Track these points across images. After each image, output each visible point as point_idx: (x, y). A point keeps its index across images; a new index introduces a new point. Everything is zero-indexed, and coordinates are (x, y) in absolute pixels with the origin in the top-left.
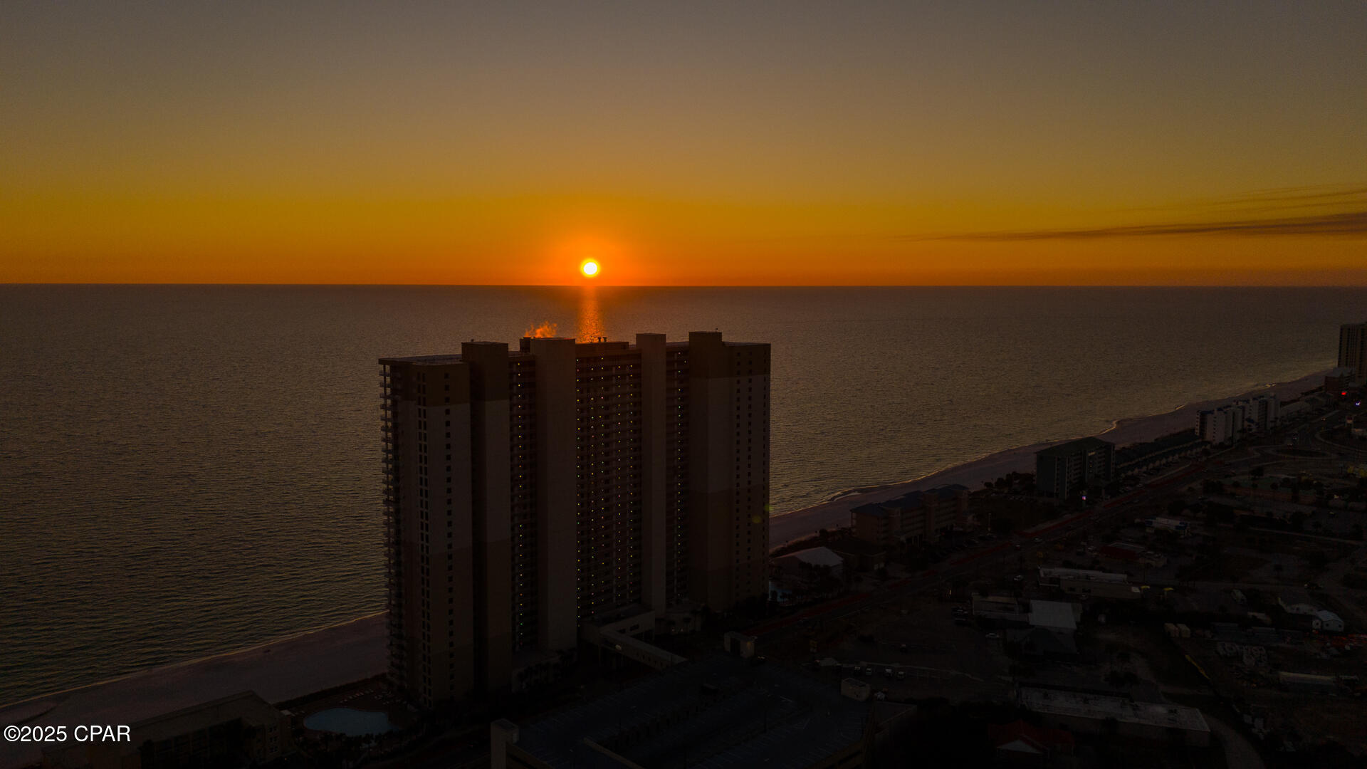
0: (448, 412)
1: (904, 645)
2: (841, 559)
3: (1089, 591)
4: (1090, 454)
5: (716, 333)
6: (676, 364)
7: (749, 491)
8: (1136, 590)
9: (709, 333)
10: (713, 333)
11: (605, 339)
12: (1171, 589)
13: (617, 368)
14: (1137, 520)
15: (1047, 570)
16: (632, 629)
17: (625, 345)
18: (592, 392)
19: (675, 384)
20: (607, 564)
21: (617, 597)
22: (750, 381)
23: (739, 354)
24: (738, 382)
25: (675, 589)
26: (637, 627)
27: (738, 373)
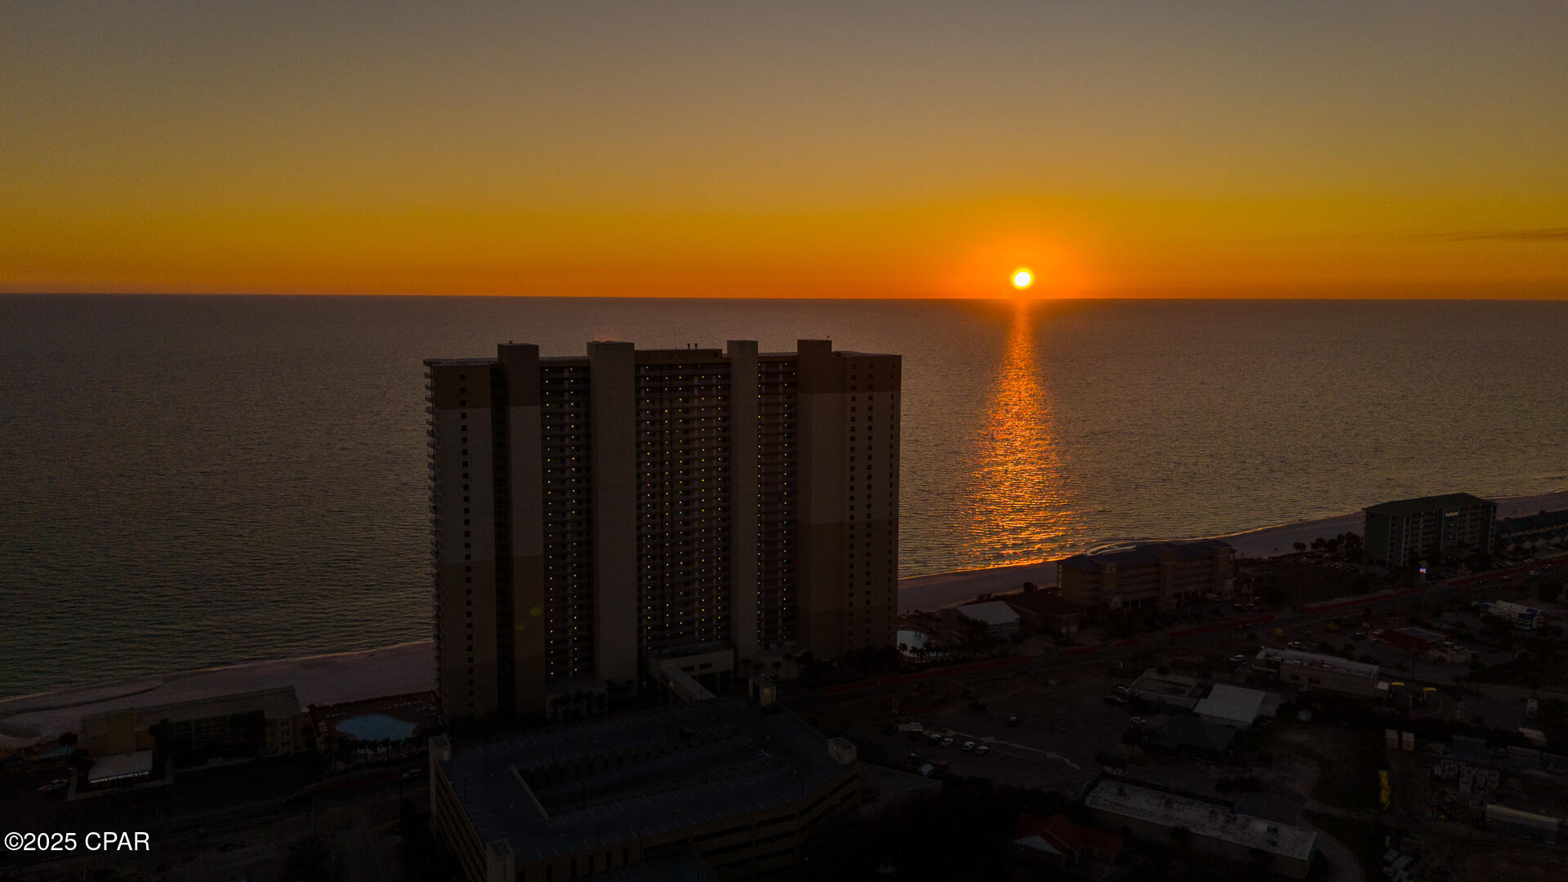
0: (464, 416)
1: (1013, 718)
2: (1018, 617)
3: (1318, 682)
4: (1447, 515)
5: (827, 341)
6: (781, 376)
7: (869, 525)
8: (1383, 686)
9: (819, 341)
10: (823, 341)
11: (696, 345)
12: (1434, 689)
13: (700, 379)
14: (1475, 603)
15: (1271, 651)
16: (702, 667)
17: (717, 353)
18: (666, 404)
19: (781, 399)
20: (687, 594)
21: (700, 631)
22: (871, 398)
23: (854, 367)
24: (853, 399)
25: (780, 630)
26: (710, 665)
27: (853, 388)
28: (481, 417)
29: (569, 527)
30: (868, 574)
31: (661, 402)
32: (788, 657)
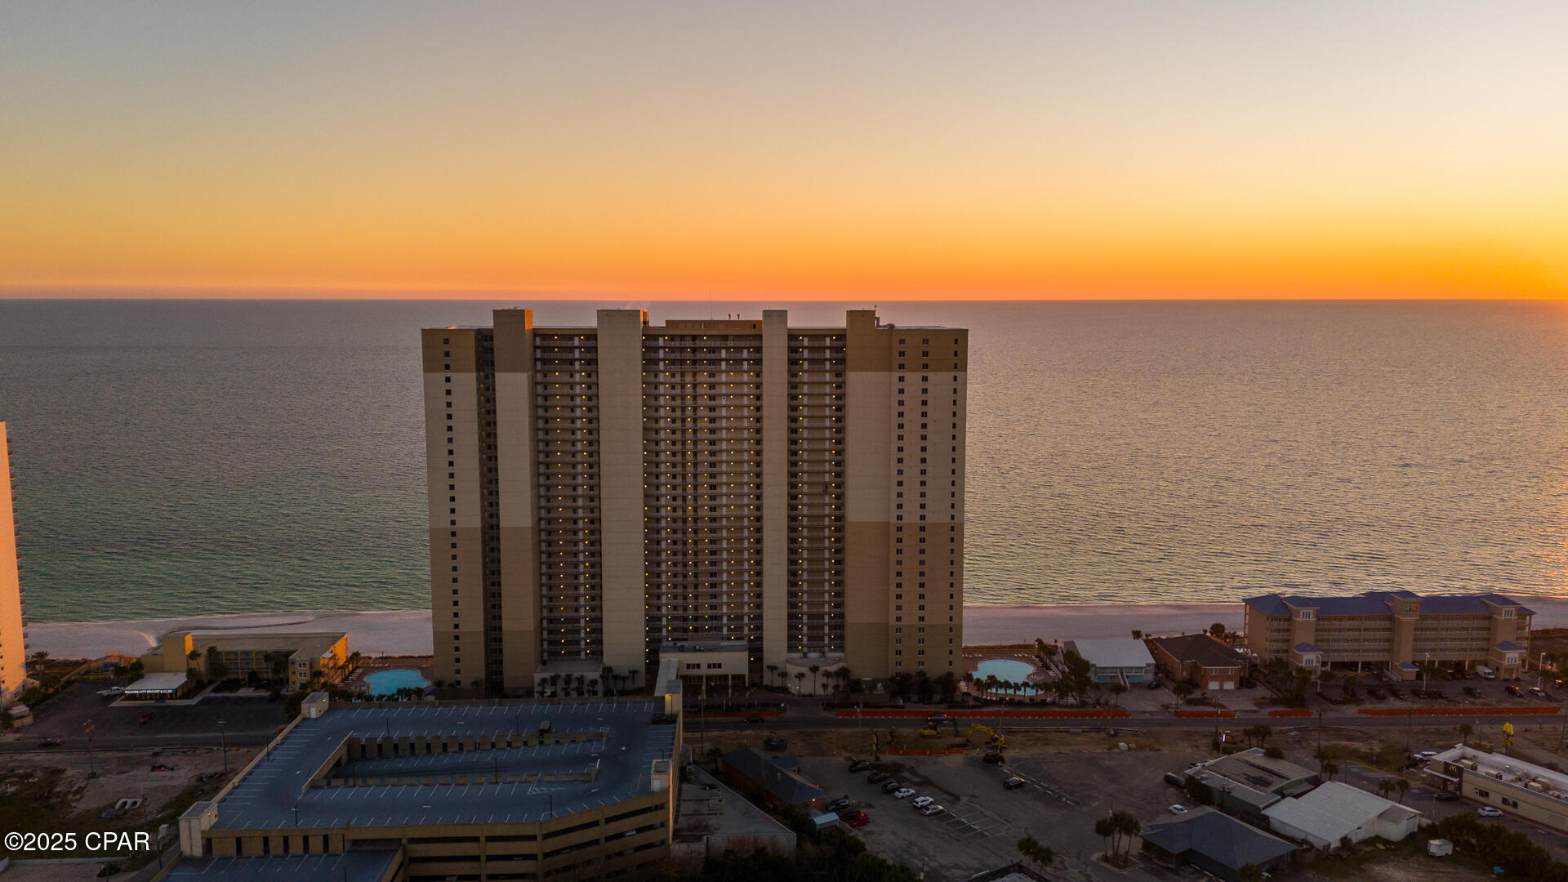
2: (1154, 662)
6: (827, 351)
7: (922, 529)
13: (728, 351)
17: (755, 324)
18: (689, 378)
19: (828, 377)
20: (713, 585)
21: (729, 628)
22: (925, 379)
23: (902, 341)
24: (901, 379)
25: (826, 639)
26: (720, 666)
27: (902, 367)
28: (466, 383)
29: (580, 502)
30: (922, 585)
31: (683, 375)
32: (814, 669)
